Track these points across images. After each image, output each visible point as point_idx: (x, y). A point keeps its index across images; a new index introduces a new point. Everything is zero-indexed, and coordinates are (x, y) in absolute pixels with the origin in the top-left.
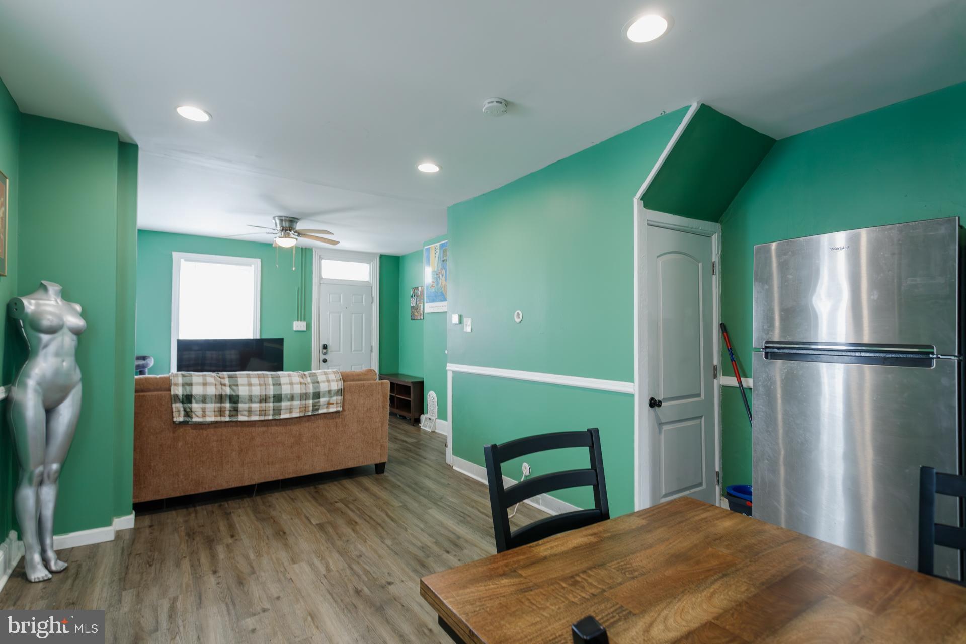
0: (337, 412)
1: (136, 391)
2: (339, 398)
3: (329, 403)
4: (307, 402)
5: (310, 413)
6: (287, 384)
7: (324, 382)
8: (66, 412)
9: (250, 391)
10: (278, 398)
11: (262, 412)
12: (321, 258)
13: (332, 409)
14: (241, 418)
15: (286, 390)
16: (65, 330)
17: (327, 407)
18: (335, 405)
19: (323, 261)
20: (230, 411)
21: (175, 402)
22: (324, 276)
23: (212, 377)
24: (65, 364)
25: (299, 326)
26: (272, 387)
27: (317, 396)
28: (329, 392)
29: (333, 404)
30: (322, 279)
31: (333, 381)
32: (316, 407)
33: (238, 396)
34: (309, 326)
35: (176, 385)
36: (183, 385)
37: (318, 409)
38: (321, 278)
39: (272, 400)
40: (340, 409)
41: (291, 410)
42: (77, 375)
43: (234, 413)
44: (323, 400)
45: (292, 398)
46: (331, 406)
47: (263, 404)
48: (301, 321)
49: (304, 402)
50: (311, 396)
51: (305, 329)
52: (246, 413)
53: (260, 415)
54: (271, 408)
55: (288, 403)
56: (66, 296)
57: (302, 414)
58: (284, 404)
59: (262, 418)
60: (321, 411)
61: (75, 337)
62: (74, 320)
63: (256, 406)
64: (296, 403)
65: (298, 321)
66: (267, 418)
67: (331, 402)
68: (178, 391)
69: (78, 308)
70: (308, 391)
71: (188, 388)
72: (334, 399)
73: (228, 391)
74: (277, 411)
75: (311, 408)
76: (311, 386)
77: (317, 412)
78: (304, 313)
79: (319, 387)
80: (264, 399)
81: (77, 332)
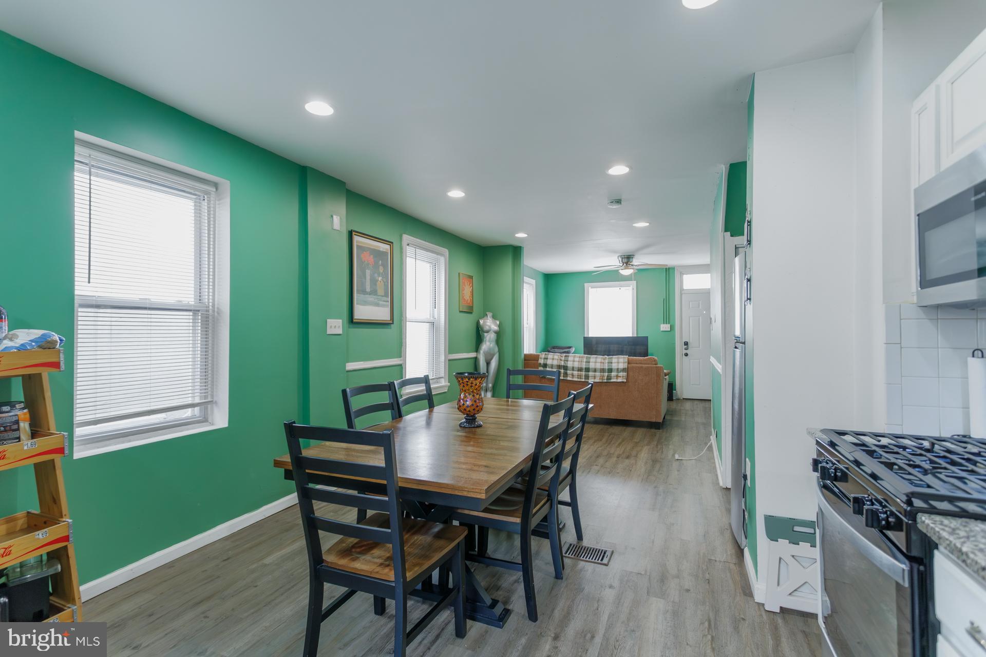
0: (623, 382)
1: (525, 360)
2: (625, 374)
3: (617, 377)
4: (604, 374)
5: (605, 381)
6: (593, 362)
7: (615, 363)
8: (494, 364)
9: (573, 364)
10: (587, 370)
11: (579, 376)
12: (682, 274)
13: (620, 380)
14: (569, 378)
15: (592, 366)
16: (491, 331)
17: (617, 379)
18: (621, 378)
19: (685, 277)
20: (564, 374)
21: (540, 367)
22: (685, 287)
23: (557, 355)
24: (491, 345)
25: (665, 327)
26: (584, 363)
27: (610, 370)
28: (618, 369)
29: (620, 377)
30: (684, 290)
31: (621, 363)
32: (609, 378)
33: (567, 366)
34: (672, 328)
35: (541, 358)
36: (544, 359)
37: (611, 379)
38: (682, 289)
39: (584, 370)
40: (625, 381)
41: (595, 377)
42: (496, 349)
43: (565, 375)
44: (613, 374)
45: (595, 371)
46: (619, 378)
47: (579, 372)
48: (666, 324)
49: (602, 374)
50: (607, 371)
51: (669, 330)
52: (571, 376)
53: (578, 378)
54: (584, 375)
55: (593, 373)
56: (494, 317)
57: (601, 381)
58: (591, 374)
59: (579, 380)
60: (612, 381)
61: (496, 335)
62: (496, 328)
63: (576, 373)
64: (598, 374)
65: (664, 323)
66: (581, 380)
67: (619, 375)
68: (541, 361)
69: (498, 323)
70: (604, 368)
71: (546, 360)
72: (621, 374)
73: (562, 363)
74: (587, 377)
75: (606, 378)
76: (607, 364)
77: (610, 381)
78: (667, 317)
79: (612, 366)
80: (580, 370)
81: (496, 332)
